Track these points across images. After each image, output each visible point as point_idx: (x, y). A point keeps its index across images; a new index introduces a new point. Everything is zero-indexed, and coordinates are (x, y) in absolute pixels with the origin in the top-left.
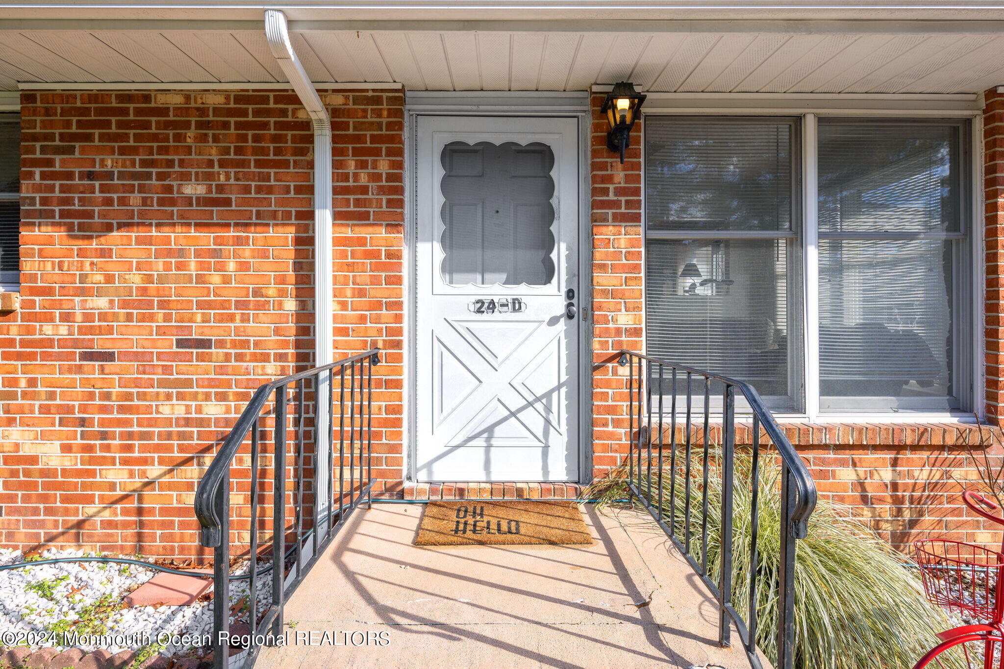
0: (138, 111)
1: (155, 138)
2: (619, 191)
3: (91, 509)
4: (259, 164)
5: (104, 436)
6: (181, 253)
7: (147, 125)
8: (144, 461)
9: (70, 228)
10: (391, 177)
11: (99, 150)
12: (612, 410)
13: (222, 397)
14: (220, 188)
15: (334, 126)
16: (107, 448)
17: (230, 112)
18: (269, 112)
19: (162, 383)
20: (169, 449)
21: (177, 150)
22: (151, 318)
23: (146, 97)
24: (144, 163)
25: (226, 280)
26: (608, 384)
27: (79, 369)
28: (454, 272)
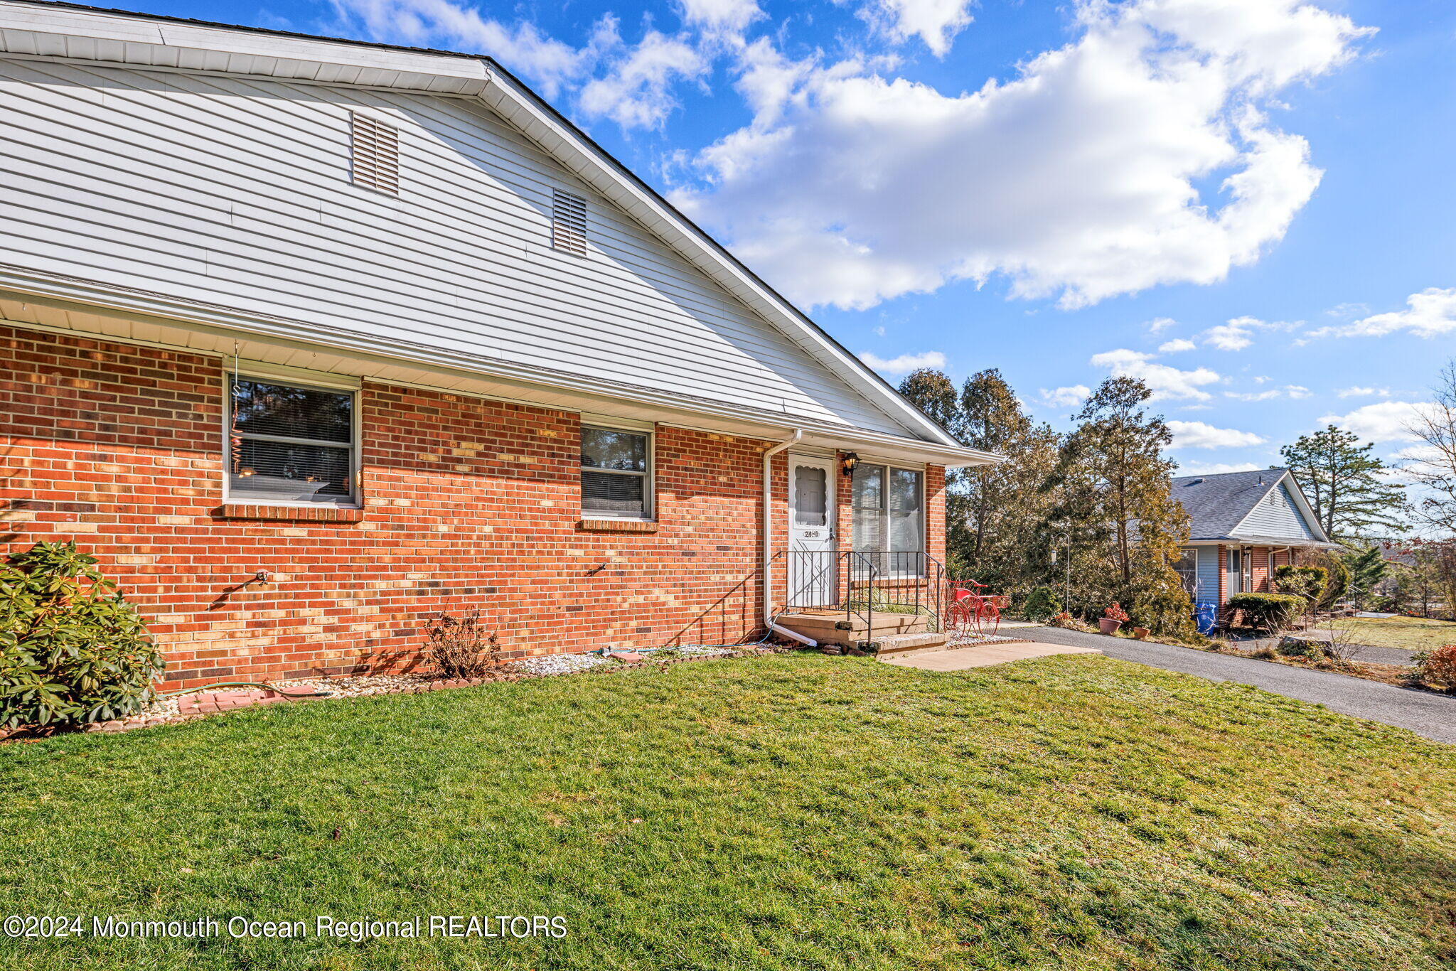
0: (703, 441)
1: (709, 454)
3: (685, 626)
4: (744, 470)
6: (718, 507)
7: (706, 448)
8: (705, 602)
9: (677, 493)
11: (689, 458)
12: (844, 575)
13: (732, 573)
14: (732, 479)
16: (692, 597)
17: (735, 446)
18: (747, 447)
19: (711, 566)
20: (714, 596)
21: (717, 461)
22: (708, 537)
23: (706, 435)
24: (705, 466)
25: (733, 520)
27: (682, 560)
28: (799, 519)
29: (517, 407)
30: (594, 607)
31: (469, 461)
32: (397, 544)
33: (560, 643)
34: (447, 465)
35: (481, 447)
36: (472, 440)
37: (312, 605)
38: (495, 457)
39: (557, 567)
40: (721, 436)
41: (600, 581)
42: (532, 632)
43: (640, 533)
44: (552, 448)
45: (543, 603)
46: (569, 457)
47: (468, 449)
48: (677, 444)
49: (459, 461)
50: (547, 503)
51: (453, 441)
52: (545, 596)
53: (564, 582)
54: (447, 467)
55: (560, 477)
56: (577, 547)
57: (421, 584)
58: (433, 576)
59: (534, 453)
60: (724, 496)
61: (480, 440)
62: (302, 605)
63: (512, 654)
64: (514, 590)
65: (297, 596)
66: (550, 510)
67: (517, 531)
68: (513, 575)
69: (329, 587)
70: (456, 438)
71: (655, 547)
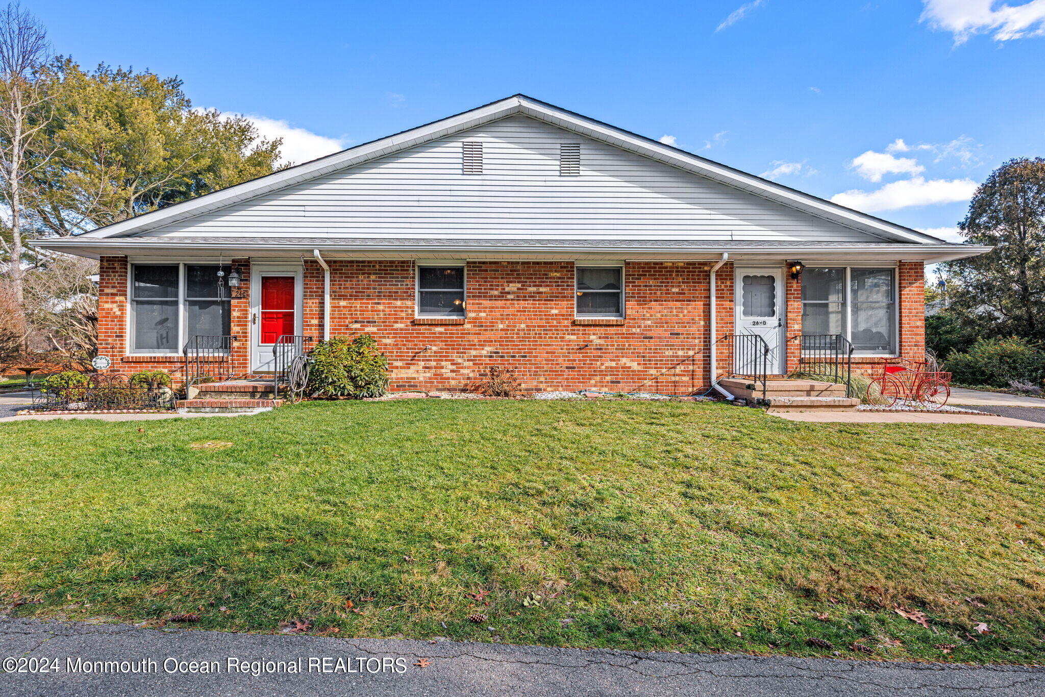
0: (659, 268)
1: (664, 275)
2: (795, 290)
3: (645, 381)
4: (693, 283)
5: (650, 360)
6: (671, 308)
7: (662, 271)
8: (661, 368)
9: (640, 301)
10: (730, 286)
11: (648, 279)
12: (793, 353)
13: (683, 349)
14: (682, 290)
16: (650, 364)
17: (685, 268)
18: (696, 268)
19: (666, 345)
20: (668, 364)
21: (670, 279)
22: (663, 327)
23: (662, 263)
24: (661, 282)
25: (684, 316)
26: (792, 345)
27: (643, 341)
28: (745, 313)
29: (538, 263)
30: (582, 367)
31: (514, 293)
32: (480, 334)
33: (562, 386)
34: (503, 295)
35: (519, 285)
36: (515, 282)
37: (446, 360)
38: (526, 289)
39: (560, 345)
40: (673, 263)
41: (587, 353)
42: (546, 379)
43: (613, 326)
44: (558, 282)
45: (552, 364)
46: (568, 286)
47: (513, 287)
48: (639, 271)
49: (509, 293)
50: (555, 311)
51: (506, 284)
52: (553, 360)
53: (565, 353)
54: (503, 297)
55: (562, 297)
56: (572, 334)
57: (491, 352)
58: (496, 349)
59: (547, 286)
60: (676, 301)
61: (519, 282)
62: (442, 360)
63: (536, 389)
64: (537, 357)
65: (440, 356)
66: (556, 315)
67: (538, 326)
68: (536, 349)
69: (453, 353)
70: (507, 282)
71: (624, 334)
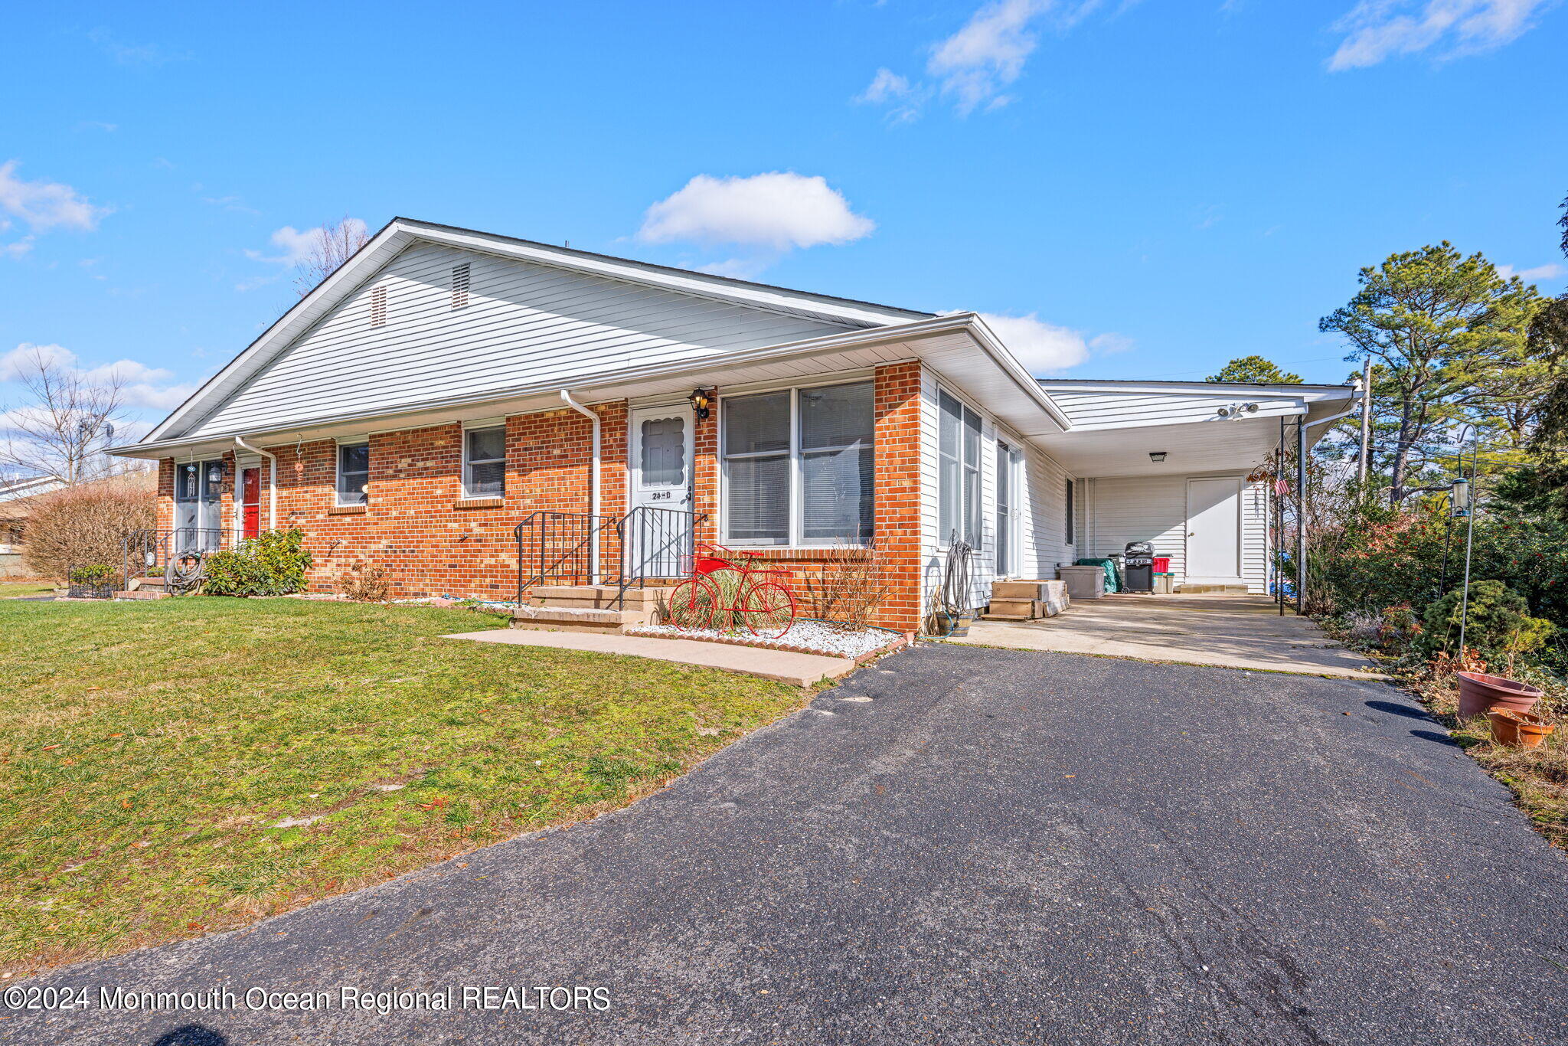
0: (540, 421)
1: (545, 432)
2: (706, 438)
4: (577, 439)
5: (529, 556)
6: (552, 479)
7: (543, 426)
9: (519, 471)
10: (622, 440)
11: (529, 438)
13: (564, 540)
14: (565, 451)
15: (601, 419)
16: (529, 561)
17: (568, 418)
19: (546, 534)
20: (548, 562)
21: (551, 436)
22: (544, 507)
23: (542, 415)
24: (541, 442)
25: (566, 489)
29: (426, 429)
30: (463, 566)
31: (405, 470)
32: (377, 524)
34: (396, 474)
35: (409, 460)
36: (406, 456)
38: (416, 464)
39: (444, 536)
40: (555, 413)
41: (468, 546)
43: (492, 508)
44: (442, 452)
45: (436, 561)
47: (404, 464)
48: (519, 429)
49: (401, 471)
50: (440, 492)
51: (399, 460)
52: (438, 556)
53: (448, 546)
54: (396, 476)
55: (445, 472)
56: (453, 521)
57: (386, 546)
58: (391, 542)
59: (433, 459)
60: (558, 468)
61: (410, 456)
64: (423, 552)
66: (440, 496)
67: (425, 512)
68: (423, 542)
70: (400, 457)
71: (502, 519)
